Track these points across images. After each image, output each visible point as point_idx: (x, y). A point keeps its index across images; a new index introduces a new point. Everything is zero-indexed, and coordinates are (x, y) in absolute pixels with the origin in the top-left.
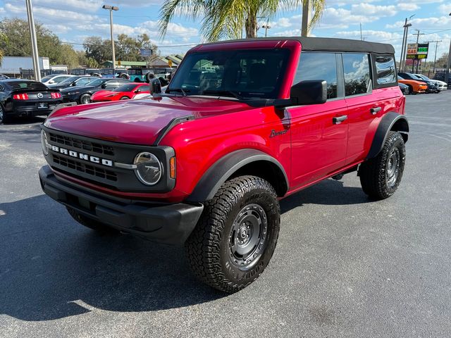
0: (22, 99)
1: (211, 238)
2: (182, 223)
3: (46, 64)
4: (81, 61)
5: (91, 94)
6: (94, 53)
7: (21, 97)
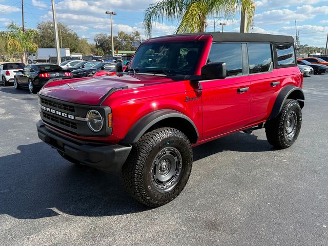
0: (45, 77)
1: (137, 168)
2: (116, 157)
3: (68, 53)
4: (92, 51)
5: (94, 74)
6: (101, 45)
7: (44, 75)
